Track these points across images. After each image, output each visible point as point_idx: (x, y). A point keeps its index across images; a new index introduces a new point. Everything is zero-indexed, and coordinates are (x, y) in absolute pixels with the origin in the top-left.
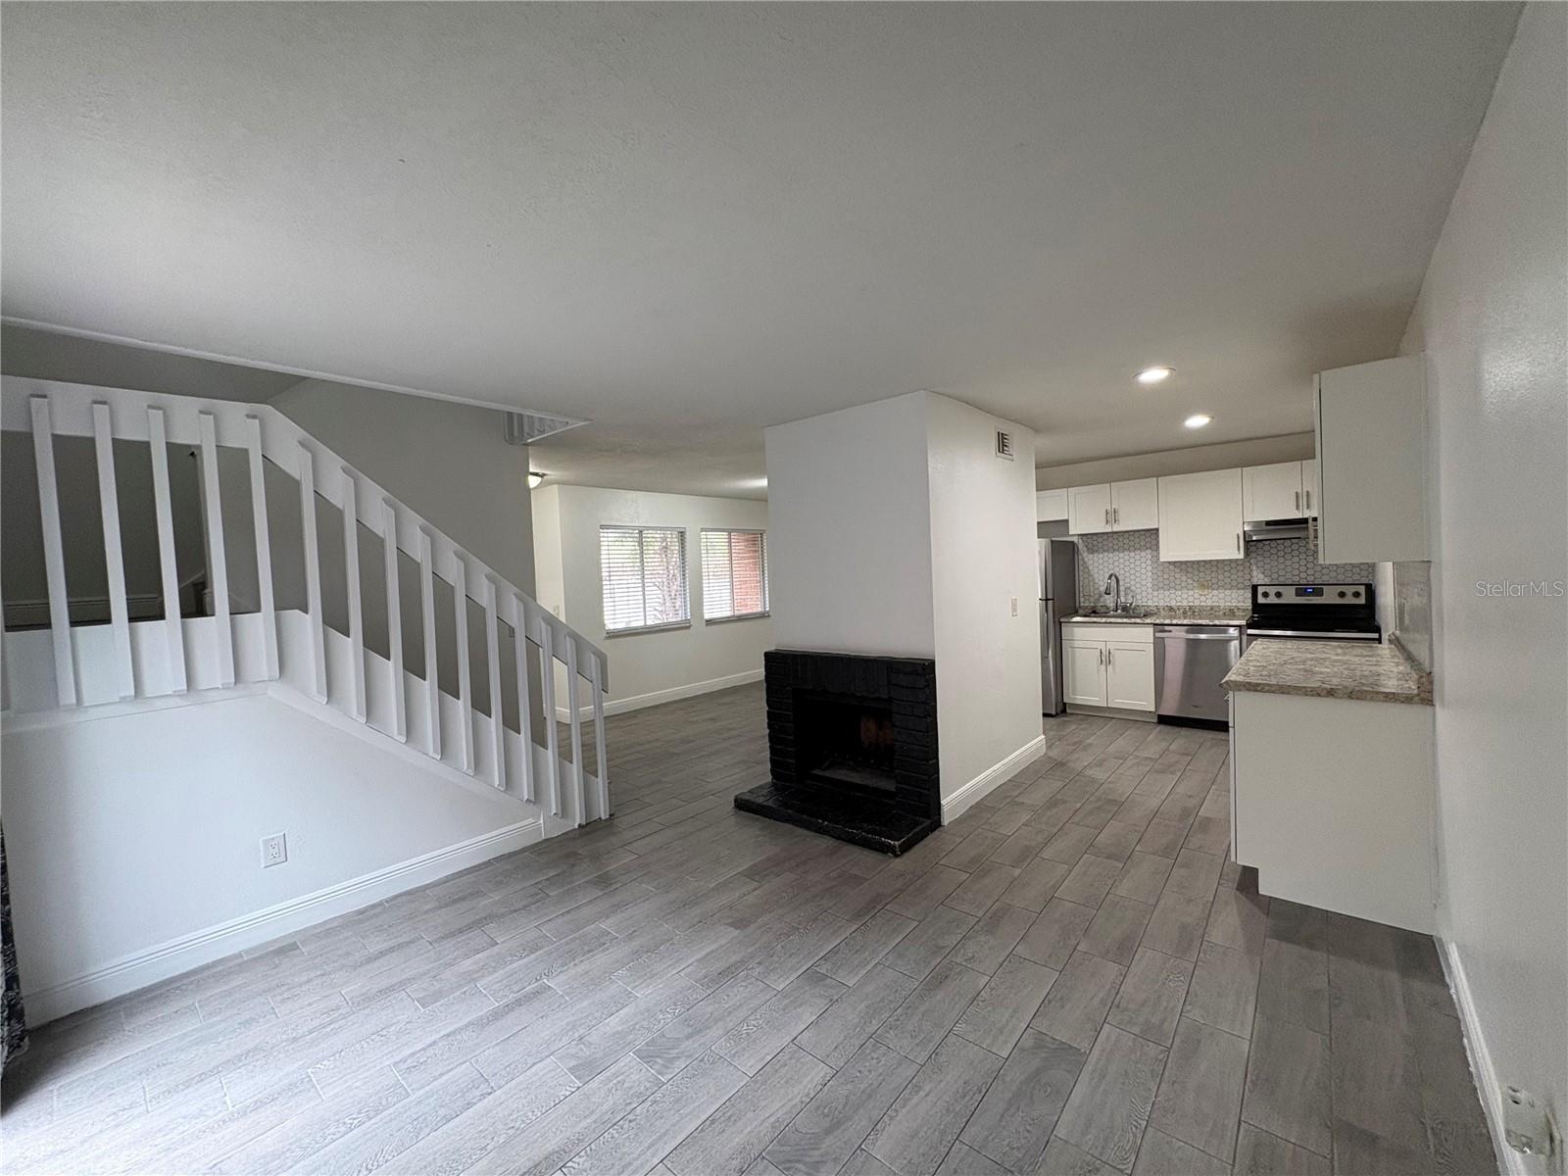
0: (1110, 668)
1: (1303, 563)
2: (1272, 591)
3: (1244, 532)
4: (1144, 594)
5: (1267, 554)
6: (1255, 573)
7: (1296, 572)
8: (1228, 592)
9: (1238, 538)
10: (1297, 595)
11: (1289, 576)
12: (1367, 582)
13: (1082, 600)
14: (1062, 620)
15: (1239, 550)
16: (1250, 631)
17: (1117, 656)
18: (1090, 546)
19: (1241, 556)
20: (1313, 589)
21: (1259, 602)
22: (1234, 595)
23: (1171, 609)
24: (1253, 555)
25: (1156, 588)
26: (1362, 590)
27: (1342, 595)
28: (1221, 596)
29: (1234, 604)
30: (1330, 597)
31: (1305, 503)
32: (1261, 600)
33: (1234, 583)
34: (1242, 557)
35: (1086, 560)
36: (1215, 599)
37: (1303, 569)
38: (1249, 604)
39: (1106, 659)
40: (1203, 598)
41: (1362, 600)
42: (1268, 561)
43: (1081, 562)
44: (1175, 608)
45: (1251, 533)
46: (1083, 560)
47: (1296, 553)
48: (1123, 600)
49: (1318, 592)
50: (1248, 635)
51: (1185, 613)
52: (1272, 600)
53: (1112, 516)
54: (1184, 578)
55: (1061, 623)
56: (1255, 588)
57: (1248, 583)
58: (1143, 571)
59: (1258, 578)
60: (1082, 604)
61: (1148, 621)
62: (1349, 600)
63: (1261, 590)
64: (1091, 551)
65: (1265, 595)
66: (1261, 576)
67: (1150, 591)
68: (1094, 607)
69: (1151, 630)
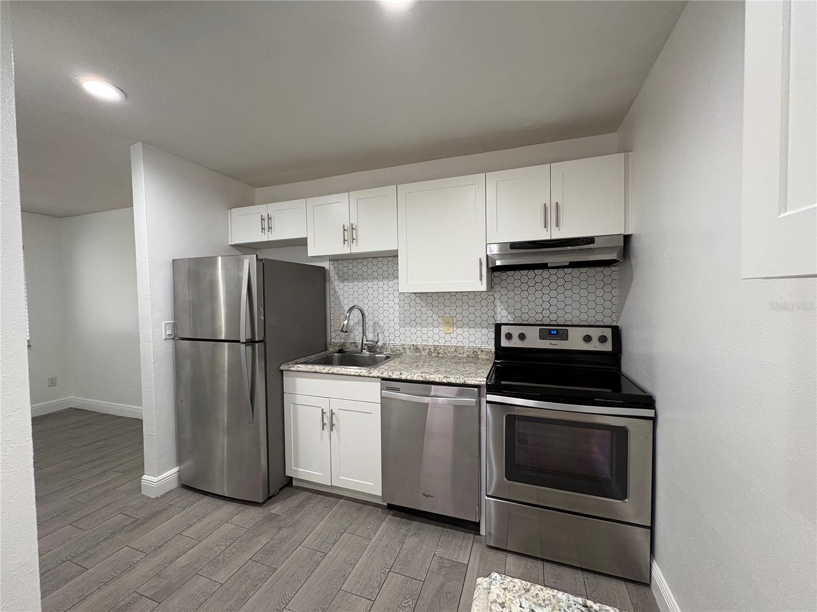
0: (334, 433)
1: (546, 298)
2: (515, 331)
3: (487, 256)
4: (392, 330)
5: (511, 287)
6: (499, 309)
7: (539, 309)
8: (472, 331)
9: (481, 264)
10: (542, 337)
11: (532, 314)
12: (614, 324)
13: (333, 335)
14: (282, 368)
15: (481, 279)
16: (491, 398)
17: (342, 419)
18: (341, 273)
19: (483, 287)
20: (557, 331)
21: (502, 345)
22: (478, 335)
23: (417, 349)
24: (497, 288)
25: (406, 322)
26: (608, 333)
27: (588, 339)
28: (466, 334)
29: (479, 346)
30: (575, 342)
31: (554, 220)
32: (504, 343)
33: (478, 320)
34: (485, 289)
35: (337, 288)
36: (460, 338)
37: (546, 305)
38: (492, 347)
39: (329, 422)
40: (448, 337)
41: (608, 347)
42: (511, 294)
43: (332, 292)
44: (421, 349)
45: (496, 257)
46: (334, 289)
47: (539, 286)
48: (370, 336)
49: (562, 335)
50: (488, 402)
51: (430, 353)
52: (516, 343)
53: (350, 233)
54: (430, 313)
55: (282, 371)
56: (498, 327)
57: (492, 321)
58: (391, 304)
59: (503, 316)
60: (333, 340)
61: (375, 373)
62: (595, 346)
63: (504, 330)
64: (343, 278)
65: (509, 336)
66: (504, 313)
67: (397, 327)
68: (343, 344)
69: (377, 385)
